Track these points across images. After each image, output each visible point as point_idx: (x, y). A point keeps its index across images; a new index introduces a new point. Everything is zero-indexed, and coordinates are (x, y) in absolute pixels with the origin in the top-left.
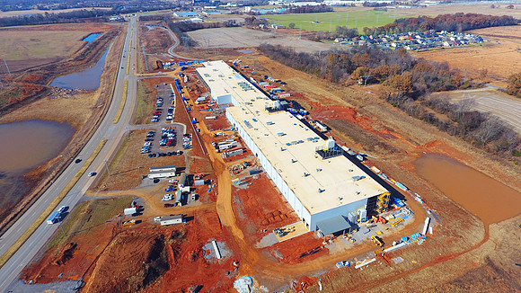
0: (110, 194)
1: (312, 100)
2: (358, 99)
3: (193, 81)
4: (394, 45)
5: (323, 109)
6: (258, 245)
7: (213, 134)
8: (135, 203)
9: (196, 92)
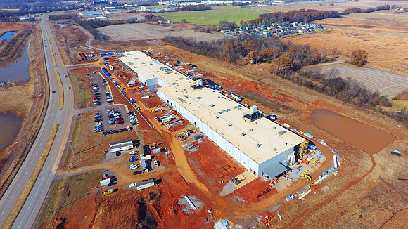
0: (80, 170)
1: (221, 77)
2: (255, 74)
3: (118, 69)
4: (265, 33)
5: (232, 84)
6: (222, 194)
7: (152, 110)
8: (106, 175)
9: (124, 77)
